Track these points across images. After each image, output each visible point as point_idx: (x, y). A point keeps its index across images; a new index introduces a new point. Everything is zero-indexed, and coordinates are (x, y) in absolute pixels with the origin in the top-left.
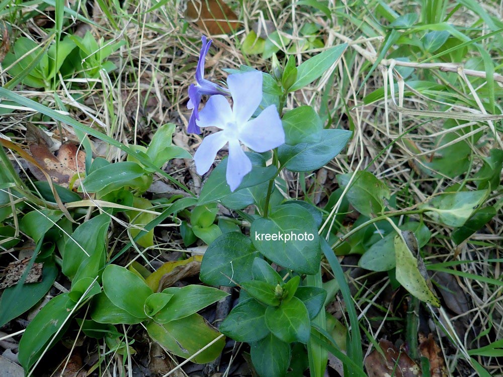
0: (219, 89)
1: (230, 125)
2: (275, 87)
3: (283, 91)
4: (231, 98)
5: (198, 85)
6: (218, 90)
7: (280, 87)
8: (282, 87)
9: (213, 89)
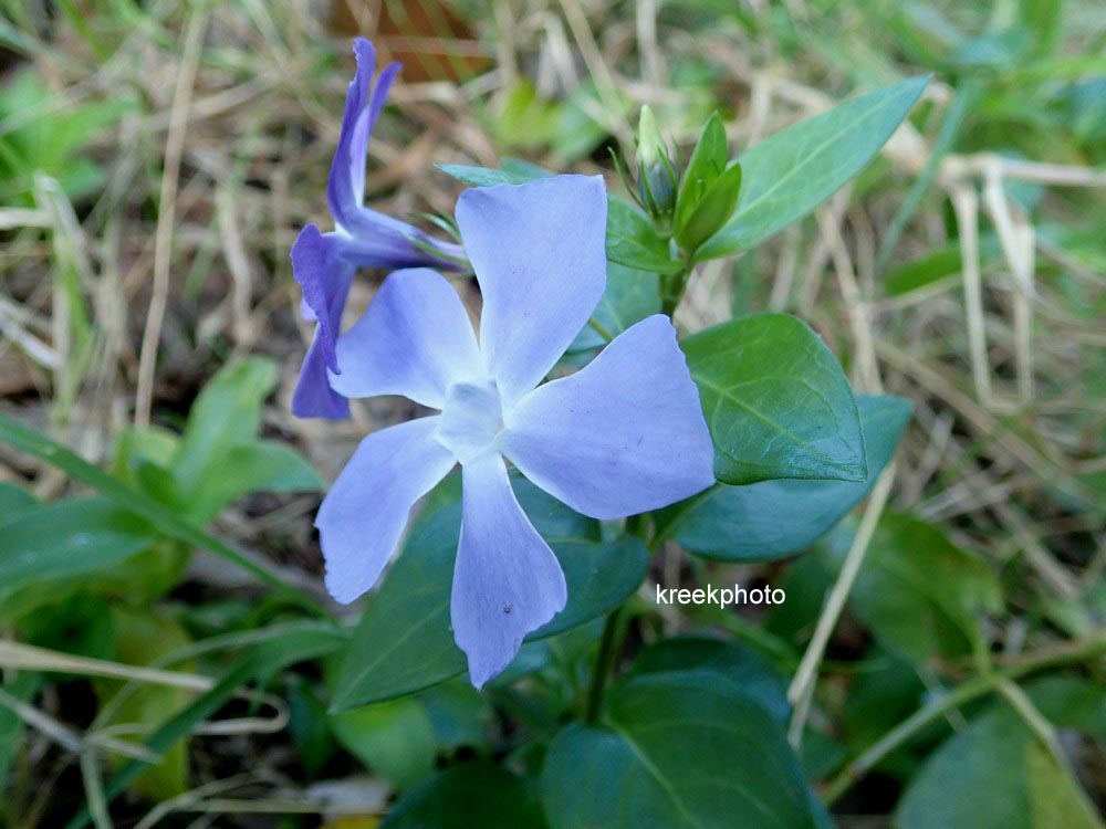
0: (421, 244)
1: (465, 392)
2: (647, 238)
3: (674, 257)
4: (474, 282)
5: (340, 232)
6: (418, 250)
7: (666, 241)
8: (673, 243)
9: (399, 246)
